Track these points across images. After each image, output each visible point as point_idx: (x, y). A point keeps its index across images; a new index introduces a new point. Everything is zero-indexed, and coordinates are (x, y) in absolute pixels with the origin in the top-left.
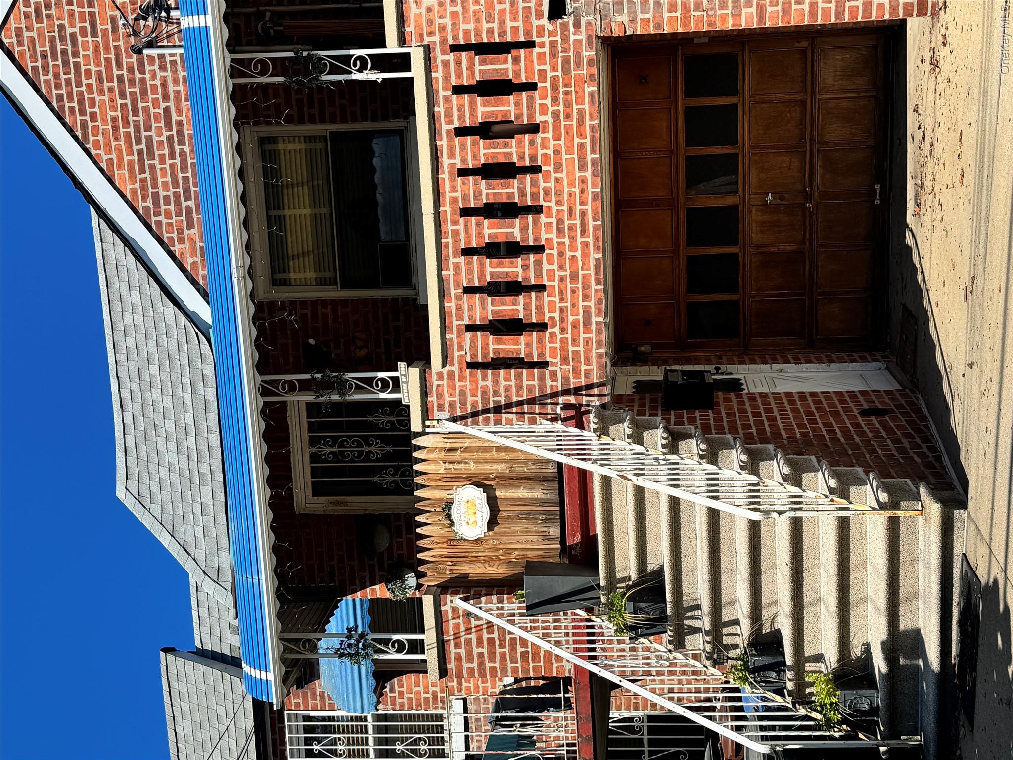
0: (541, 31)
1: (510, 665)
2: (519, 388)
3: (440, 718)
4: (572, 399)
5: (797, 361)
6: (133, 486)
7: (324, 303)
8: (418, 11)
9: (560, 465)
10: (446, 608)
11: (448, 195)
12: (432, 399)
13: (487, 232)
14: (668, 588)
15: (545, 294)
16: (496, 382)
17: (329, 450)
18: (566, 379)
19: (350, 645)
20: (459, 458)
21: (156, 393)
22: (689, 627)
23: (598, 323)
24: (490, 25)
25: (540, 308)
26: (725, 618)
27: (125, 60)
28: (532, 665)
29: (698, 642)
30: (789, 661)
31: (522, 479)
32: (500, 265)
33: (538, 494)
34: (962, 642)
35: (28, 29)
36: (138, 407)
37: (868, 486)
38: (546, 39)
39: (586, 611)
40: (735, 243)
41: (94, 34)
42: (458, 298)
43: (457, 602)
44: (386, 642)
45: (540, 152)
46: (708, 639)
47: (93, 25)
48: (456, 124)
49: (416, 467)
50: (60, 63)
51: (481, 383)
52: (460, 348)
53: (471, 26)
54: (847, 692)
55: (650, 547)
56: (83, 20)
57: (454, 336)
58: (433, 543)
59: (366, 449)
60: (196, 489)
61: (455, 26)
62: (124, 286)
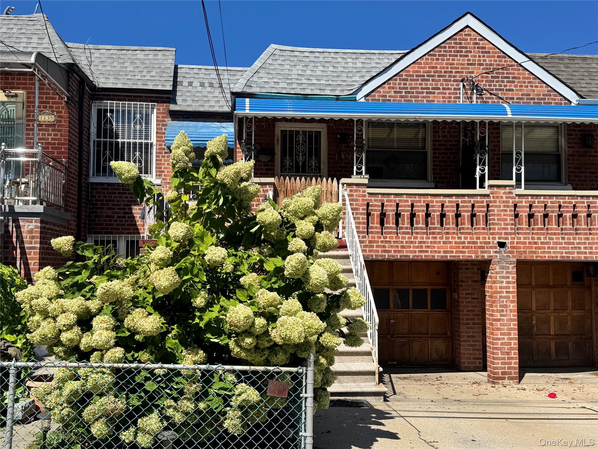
0: (494, 238)
2: (360, 223)
3: (151, 173)
6: (278, 52)
8: (501, 193)
10: (268, 187)
11: (435, 200)
12: (355, 188)
13: (420, 214)
15: (396, 235)
16: (361, 214)
17: (301, 139)
18: (363, 242)
20: (328, 197)
21: (321, 68)
23: (385, 256)
24: (496, 220)
25: (390, 233)
27: (458, 75)
35: (471, 39)
36: (313, 59)
38: (491, 240)
41: (468, 64)
42: (395, 201)
43: (270, 193)
45: (450, 236)
47: (471, 64)
48: (460, 204)
50: (458, 49)
51: (361, 208)
52: (375, 200)
53: (496, 212)
56: (473, 60)
57: (380, 198)
58: (293, 183)
59: (301, 154)
60: (284, 80)
61: (496, 206)
62: (363, 61)
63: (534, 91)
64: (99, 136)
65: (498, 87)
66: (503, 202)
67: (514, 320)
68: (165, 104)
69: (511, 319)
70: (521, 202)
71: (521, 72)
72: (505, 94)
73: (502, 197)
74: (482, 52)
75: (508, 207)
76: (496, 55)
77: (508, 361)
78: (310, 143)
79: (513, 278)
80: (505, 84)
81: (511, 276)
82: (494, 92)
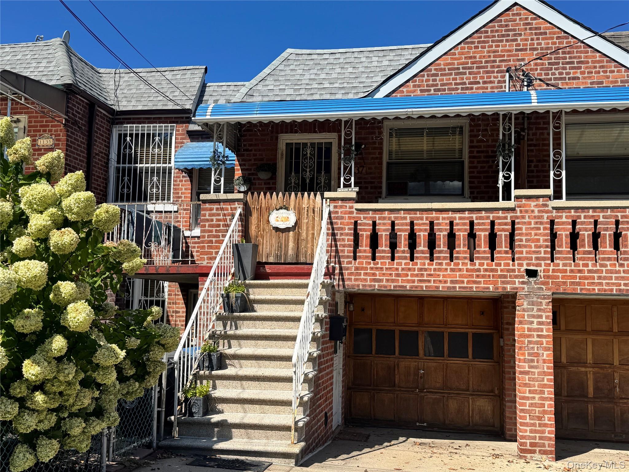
0: (521, 265)
1: (206, 234)
2: (344, 246)
3: (169, 199)
4: (337, 271)
5: (343, 381)
6: (292, 57)
7: (381, 153)
8: (532, 206)
9: (312, 264)
10: (236, 205)
11: (441, 216)
12: (340, 203)
13: (422, 234)
14: (247, 314)
15: (390, 261)
16: (347, 234)
17: (309, 152)
18: (347, 269)
19: (219, 157)
20: (309, 215)
21: (339, 70)
22: (227, 324)
23: (375, 286)
24: (524, 240)
25: (383, 258)
26: (232, 341)
27: (503, 64)
28: (206, 245)
29: (219, 328)
30: (214, 373)
31: (298, 245)
32: (405, 238)
33: (290, 252)
34: (228, 461)
36: (332, 61)
37: (303, 416)
38: (516, 267)
39: (234, 273)
40: (400, 354)
41: (517, 50)
42: (390, 218)
43: (239, 211)
44: (220, 174)
45: (460, 262)
46: (223, 333)
47: (521, 50)
48: (475, 221)
49: (306, 193)
50: (503, 33)
51: (347, 227)
52: (365, 218)
53: (524, 231)
54: (202, 401)
55: (266, 306)
56: (524, 45)
57: (370, 215)
58: (268, 200)
59: (308, 170)
60: (292, 87)
61: (524, 223)
62: (391, 58)
63: (608, 77)
64: (118, 162)
65: (557, 76)
66: (535, 217)
67: (549, 374)
68: (184, 125)
69: (544, 372)
70: (561, 217)
71: (589, 54)
72: (567, 84)
73: (533, 211)
74: (536, 34)
75: (541, 223)
76: (555, 36)
77: (539, 429)
78: (320, 157)
79: (547, 317)
80: (568, 71)
81: (544, 315)
82: (553, 82)
